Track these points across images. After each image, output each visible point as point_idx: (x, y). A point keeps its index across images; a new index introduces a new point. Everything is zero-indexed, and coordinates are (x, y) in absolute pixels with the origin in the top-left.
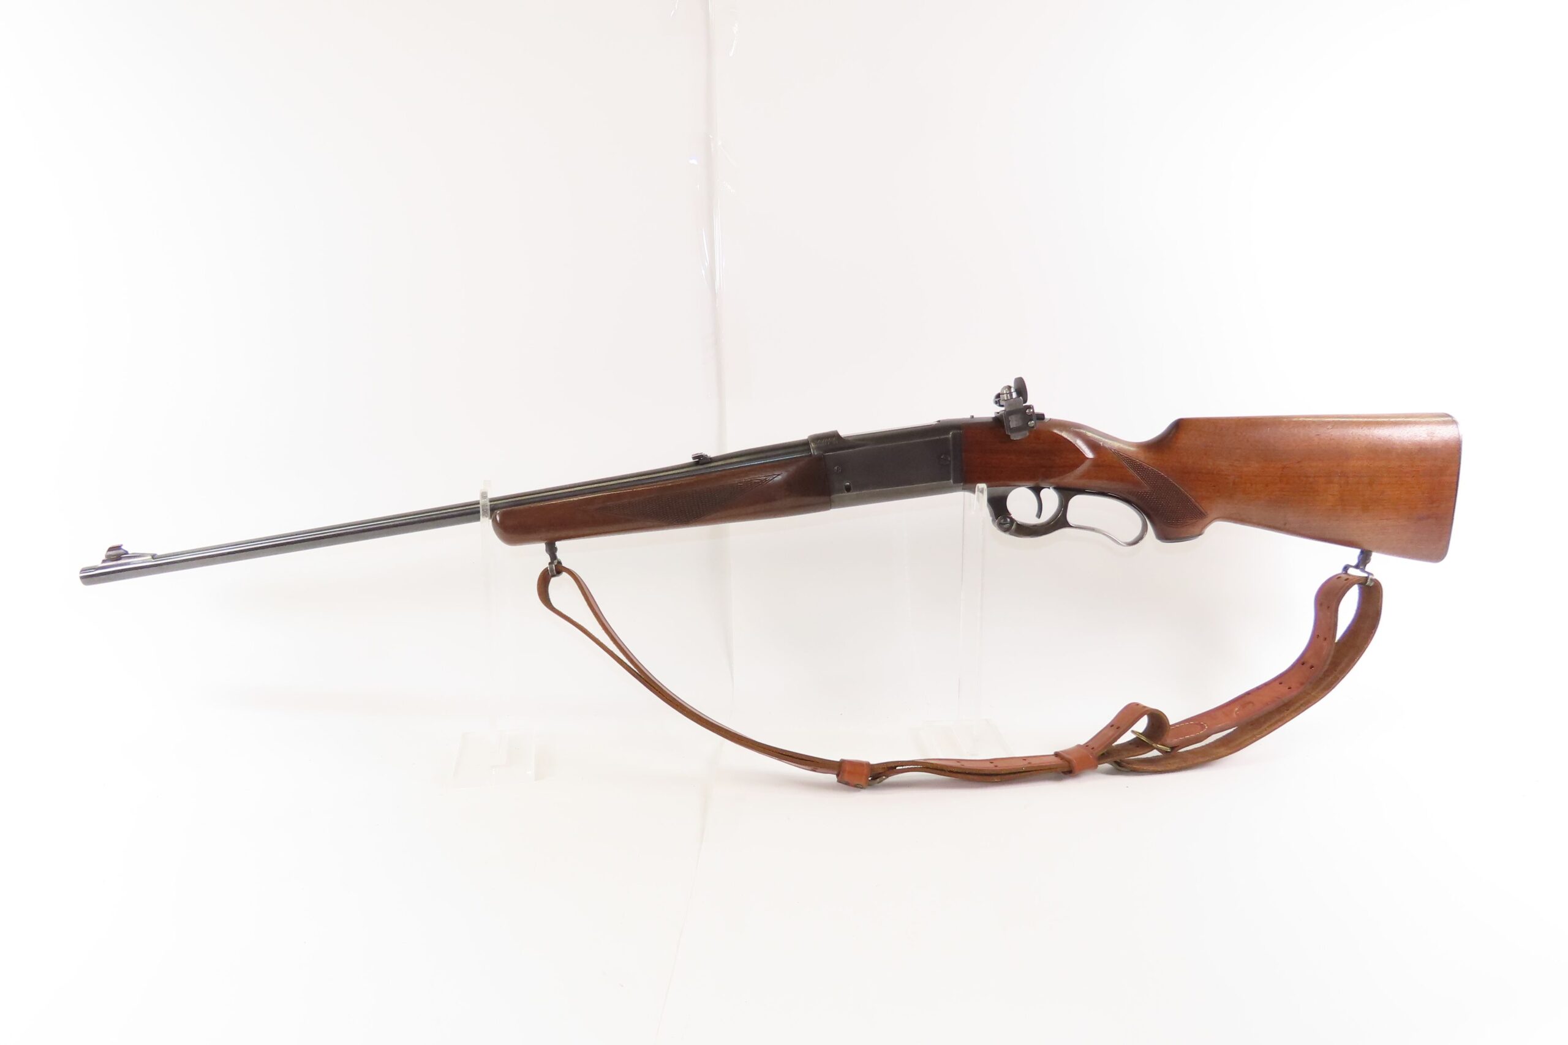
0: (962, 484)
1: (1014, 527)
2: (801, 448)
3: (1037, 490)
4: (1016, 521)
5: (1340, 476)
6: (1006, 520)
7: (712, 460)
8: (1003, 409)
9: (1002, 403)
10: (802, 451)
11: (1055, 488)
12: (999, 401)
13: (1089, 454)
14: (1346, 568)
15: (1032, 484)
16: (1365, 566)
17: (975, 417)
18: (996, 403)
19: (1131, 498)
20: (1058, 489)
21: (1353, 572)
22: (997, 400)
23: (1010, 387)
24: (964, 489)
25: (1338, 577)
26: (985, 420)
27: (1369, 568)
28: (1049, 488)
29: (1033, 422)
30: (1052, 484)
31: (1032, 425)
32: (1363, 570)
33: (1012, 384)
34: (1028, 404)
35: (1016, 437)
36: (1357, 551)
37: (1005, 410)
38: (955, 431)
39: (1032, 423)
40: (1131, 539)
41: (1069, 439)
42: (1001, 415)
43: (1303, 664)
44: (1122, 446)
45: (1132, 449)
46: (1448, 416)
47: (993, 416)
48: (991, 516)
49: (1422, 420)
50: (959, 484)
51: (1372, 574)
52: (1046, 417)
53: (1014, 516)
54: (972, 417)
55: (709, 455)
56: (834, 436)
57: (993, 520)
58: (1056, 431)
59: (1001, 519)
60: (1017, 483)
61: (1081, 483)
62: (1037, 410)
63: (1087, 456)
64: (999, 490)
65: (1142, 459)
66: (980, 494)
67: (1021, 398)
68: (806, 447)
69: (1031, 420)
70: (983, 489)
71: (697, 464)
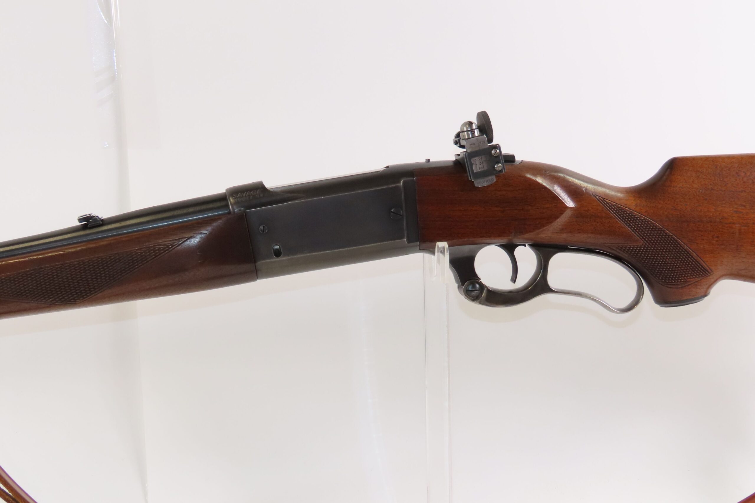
0: (418, 243)
1: (484, 295)
2: (218, 204)
3: (510, 249)
4: (486, 287)
6: (474, 286)
7: (103, 222)
8: (464, 150)
9: (463, 143)
10: (218, 208)
11: (532, 246)
12: (459, 140)
13: (569, 203)
15: (504, 241)
17: (431, 161)
18: (456, 143)
19: (625, 256)
20: (535, 246)
22: (457, 139)
23: (471, 124)
24: (421, 249)
26: (443, 165)
28: (525, 245)
29: (500, 165)
30: (527, 240)
31: (500, 169)
33: (474, 120)
34: (494, 143)
35: (480, 183)
37: (466, 152)
38: (405, 179)
39: (498, 167)
40: (625, 304)
41: (544, 184)
42: (463, 159)
44: (608, 191)
45: (620, 195)
47: (454, 159)
48: (457, 282)
50: (415, 244)
52: (517, 159)
53: (484, 281)
54: (428, 161)
55: (100, 217)
56: (259, 188)
57: (459, 287)
58: (529, 176)
59: (468, 285)
60: (488, 241)
61: (561, 239)
62: (505, 151)
63: (568, 205)
64: (464, 249)
65: (633, 207)
66: (441, 255)
67: (485, 136)
68: (223, 203)
69: (498, 163)
70: (444, 248)
71: (84, 227)
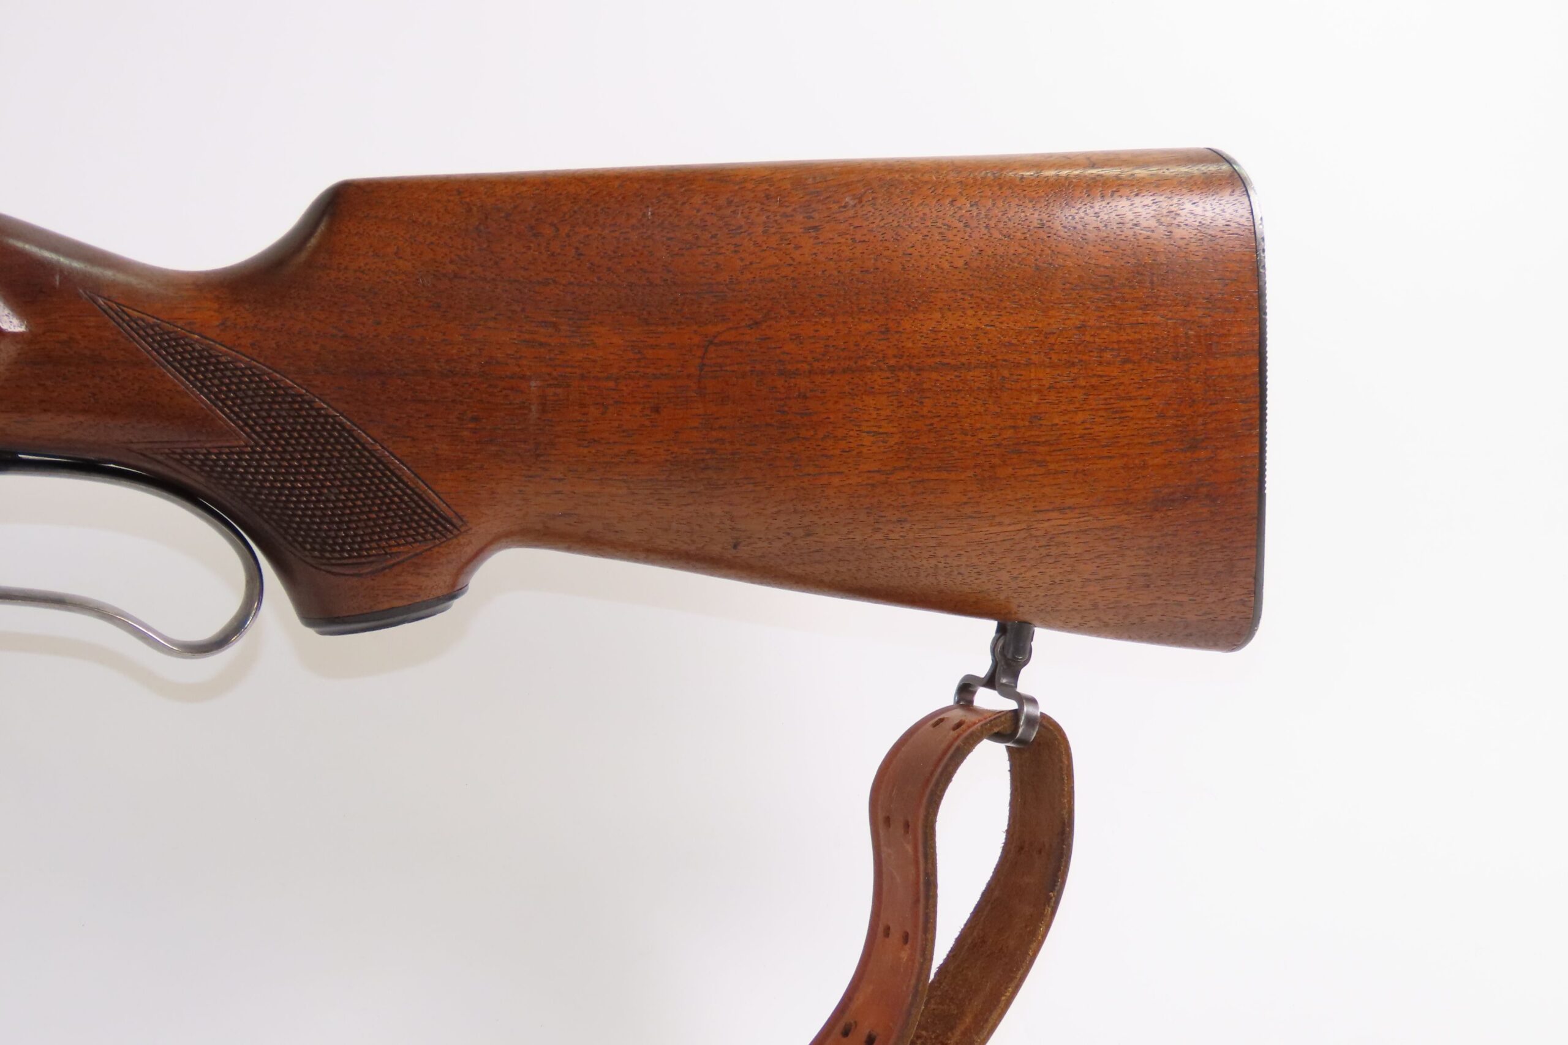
5: (892, 369)
14: (966, 689)
16: (1016, 676)
19: (195, 480)
21: (988, 700)
25: (936, 720)
27: (1027, 681)
32: (1009, 691)
36: (988, 628)
40: (207, 631)
43: (846, 1033)
44: (135, 283)
45: (173, 295)
46: (1219, 157)
49: (1140, 173)
51: (1033, 701)
